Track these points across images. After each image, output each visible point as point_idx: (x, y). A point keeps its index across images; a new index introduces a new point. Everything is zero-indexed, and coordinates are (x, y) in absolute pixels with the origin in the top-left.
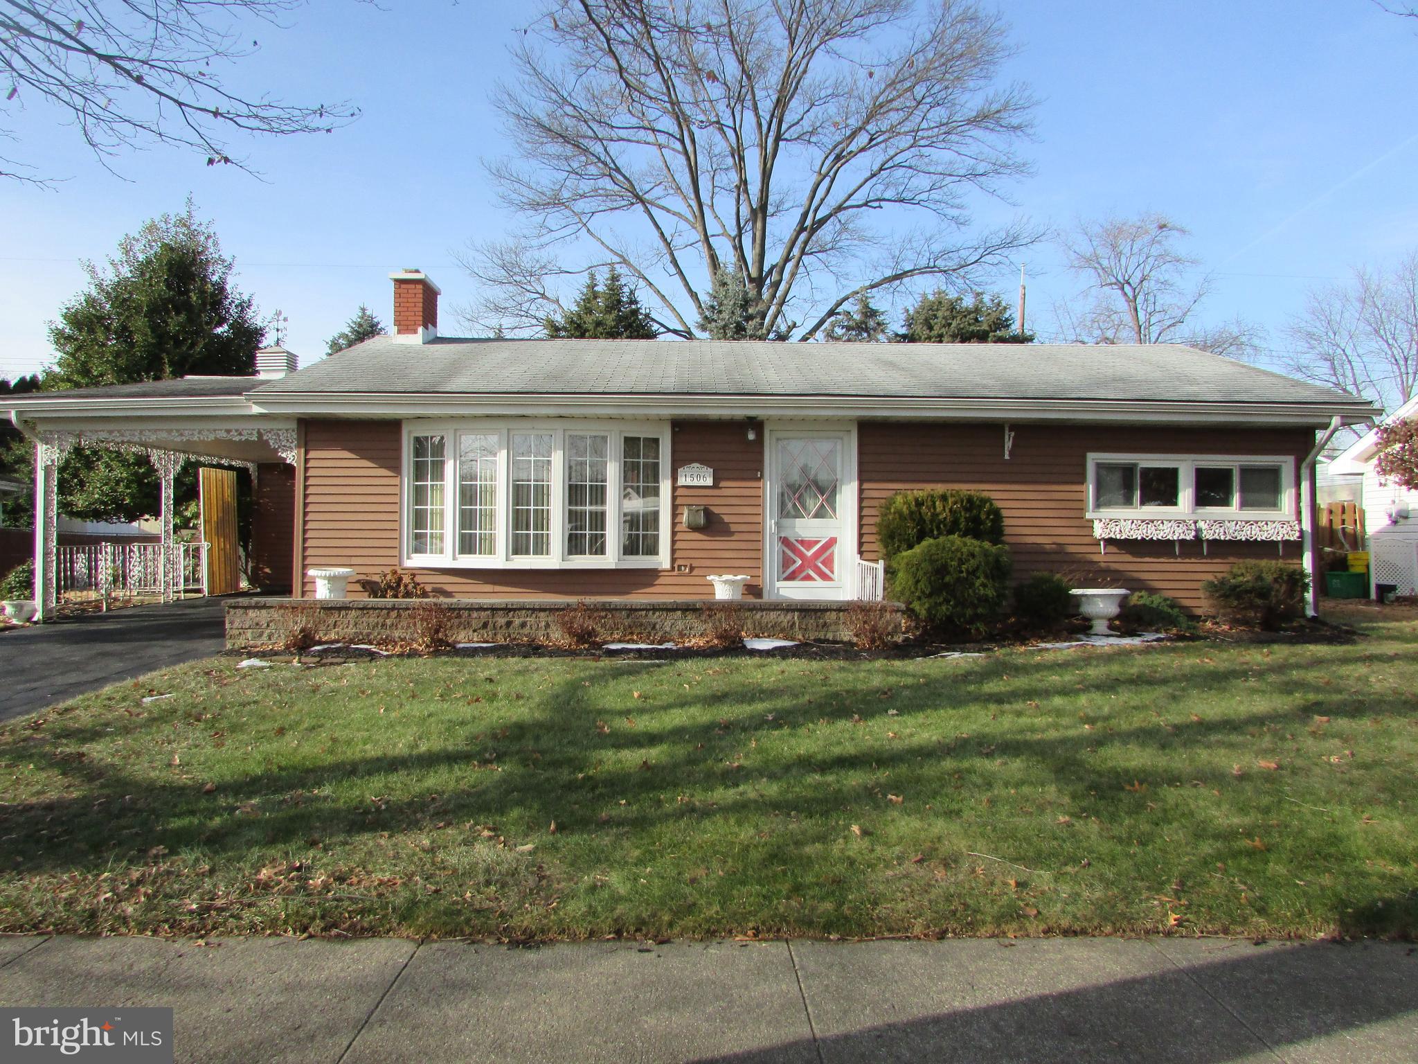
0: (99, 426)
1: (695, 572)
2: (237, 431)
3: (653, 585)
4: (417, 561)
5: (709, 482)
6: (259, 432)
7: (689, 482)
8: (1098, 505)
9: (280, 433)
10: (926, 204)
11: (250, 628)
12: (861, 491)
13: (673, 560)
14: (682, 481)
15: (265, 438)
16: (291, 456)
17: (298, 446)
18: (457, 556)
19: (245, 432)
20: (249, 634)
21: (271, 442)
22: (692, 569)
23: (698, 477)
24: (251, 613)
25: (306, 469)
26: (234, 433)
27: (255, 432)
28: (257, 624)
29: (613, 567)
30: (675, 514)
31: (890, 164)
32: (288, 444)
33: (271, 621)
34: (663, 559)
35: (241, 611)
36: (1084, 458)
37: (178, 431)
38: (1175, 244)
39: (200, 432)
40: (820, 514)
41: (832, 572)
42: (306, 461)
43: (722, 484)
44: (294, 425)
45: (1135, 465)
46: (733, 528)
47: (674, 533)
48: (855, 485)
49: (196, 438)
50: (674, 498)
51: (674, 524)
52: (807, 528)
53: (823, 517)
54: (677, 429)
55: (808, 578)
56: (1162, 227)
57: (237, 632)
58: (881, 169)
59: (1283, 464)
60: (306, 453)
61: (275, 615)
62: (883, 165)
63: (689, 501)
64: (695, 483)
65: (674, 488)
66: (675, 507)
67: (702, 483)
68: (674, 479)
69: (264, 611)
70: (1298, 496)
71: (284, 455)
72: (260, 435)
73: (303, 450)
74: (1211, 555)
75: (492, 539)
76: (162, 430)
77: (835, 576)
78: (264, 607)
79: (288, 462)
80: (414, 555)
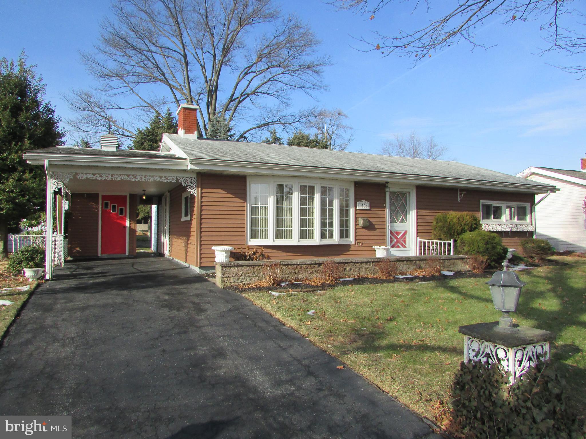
0: (88, 171)
1: (364, 245)
2: (165, 177)
3: (348, 251)
4: (253, 242)
5: (368, 208)
6: (177, 178)
7: (361, 208)
8: (483, 219)
9: (188, 179)
10: (275, 96)
11: (232, 277)
12: (417, 212)
13: (356, 240)
14: (358, 208)
15: (180, 181)
16: (194, 191)
17: (198, 187)
18: (275, 239)
19: (169, 178)
20: (232, 280)
21: (183, 183)
22: (362, 244)
23: (365, 205)
24: (233, 269)
25: (201, 197)
26: (163, 178)
27: (175, 178)
28: (236, 275)
29: (337, 243)
30: (356, 221)
31: (272, 79)
32: (192, 185)
33: (243, 273)
34: (352, 240)
35: (228, 269)
36: (479, 202)
37: (133, 175)
38: (344, 122)
39: (145, 177)
40: (402, 221)
41: (406, 244)
42: (202, 193)
43: (372, 209)
44: (195, 176)
45: (492, 205)
46: (376, 227)
47: (356, 229)
48: (415, 211)
49: (143, 180)
50: (356, 214)
51: (356, 225)
52: (398, 227)
53: (402, 223)
54: (357, 185)
55: (398, 247)
56: (339, 114)
57: (226, 279)
58: (269, 81)
59: (527, 206)
60: (201, 190)
61: (245, 269)
62: (270, 79)
63: (361, 215)
64: (363, 208)
65: (356, 210)
66: (356, 218)
67: (366, 208)
68: (356, 206)
69: (239, 268)
70: (531, 216)
71: (190, 190)
72: (177, 180)
73: (200, 189)
74: (512, 236)
75: (291, 232)
76: (124, 175)
77: (407, 246)
78: (241, 266)
79: (192, 193)
80: (251, 239)
